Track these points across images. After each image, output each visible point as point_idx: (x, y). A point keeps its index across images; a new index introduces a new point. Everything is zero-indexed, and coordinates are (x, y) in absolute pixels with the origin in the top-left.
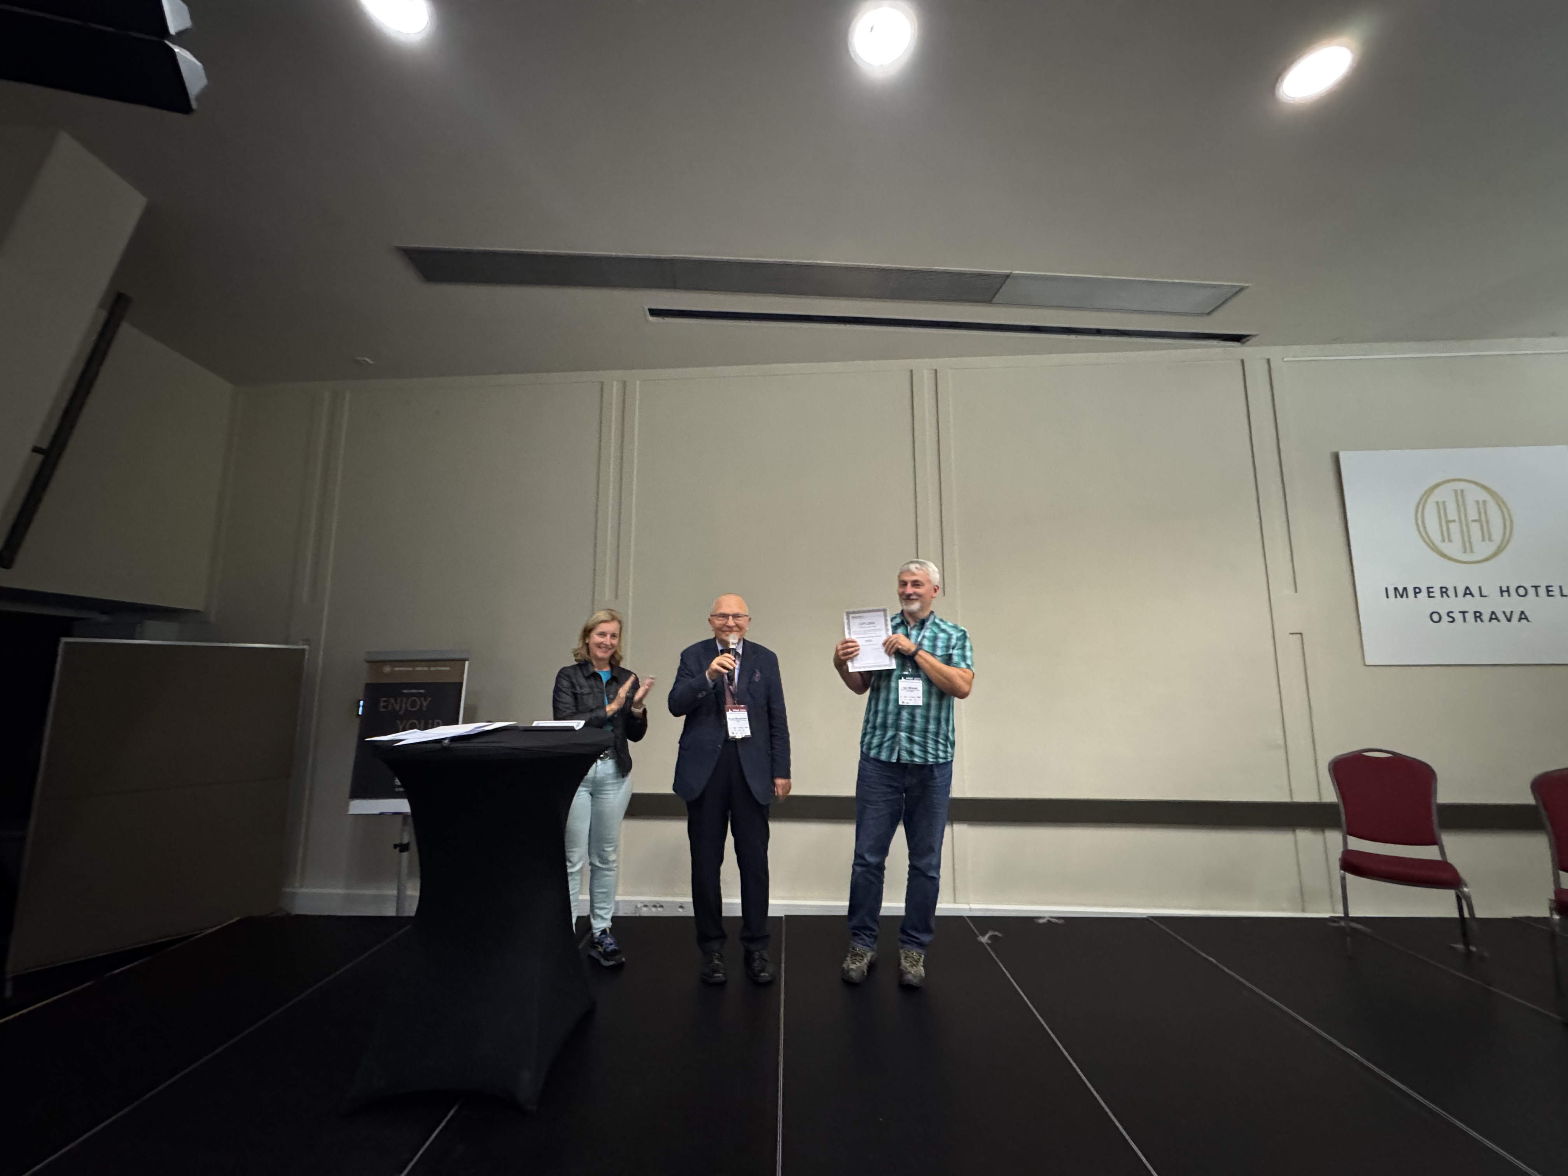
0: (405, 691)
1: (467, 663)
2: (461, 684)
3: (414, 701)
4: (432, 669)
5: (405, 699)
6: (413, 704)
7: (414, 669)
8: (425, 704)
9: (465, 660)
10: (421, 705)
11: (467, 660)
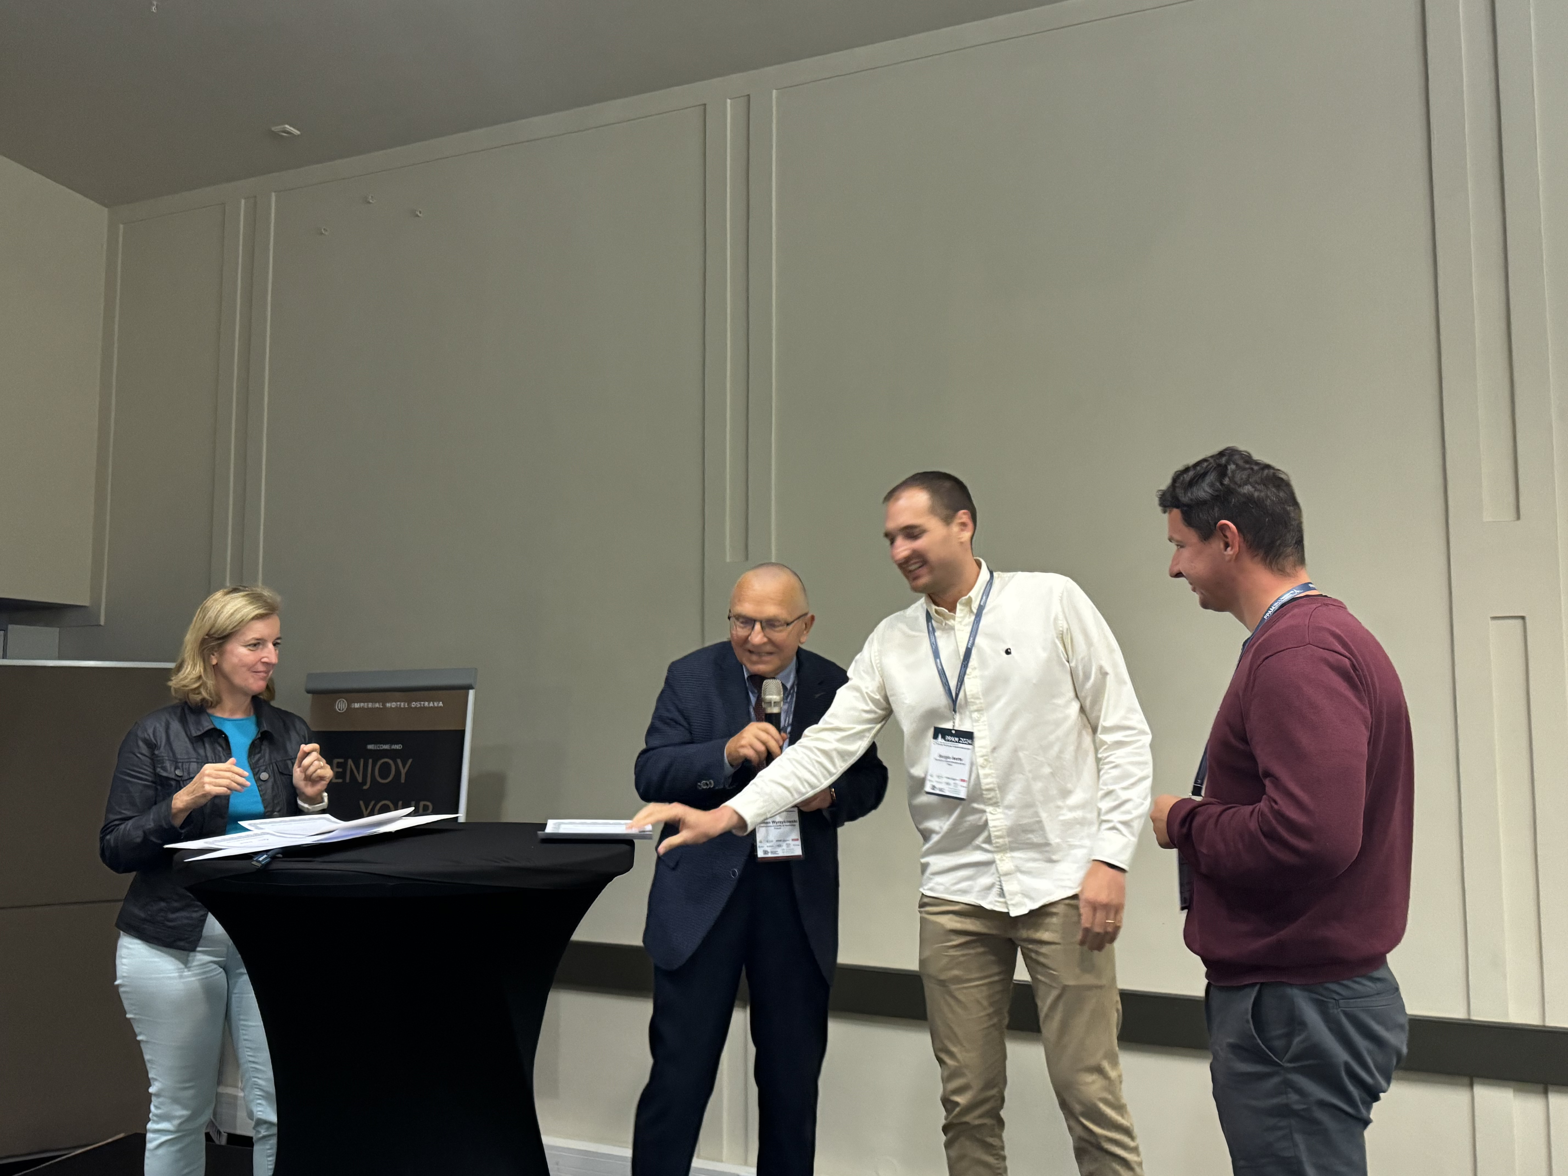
0: (370, 747)
1: (471, 693)
2: (463, 732)
3: (386, 766)
4: (414, 705)
5: (370, 761)
6: (385, 771)
7: (384, 705)
8: (403, 772)
9: (470, 687)
10: (398, 772)
11: (472, 688)
